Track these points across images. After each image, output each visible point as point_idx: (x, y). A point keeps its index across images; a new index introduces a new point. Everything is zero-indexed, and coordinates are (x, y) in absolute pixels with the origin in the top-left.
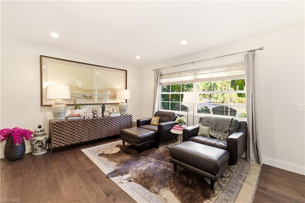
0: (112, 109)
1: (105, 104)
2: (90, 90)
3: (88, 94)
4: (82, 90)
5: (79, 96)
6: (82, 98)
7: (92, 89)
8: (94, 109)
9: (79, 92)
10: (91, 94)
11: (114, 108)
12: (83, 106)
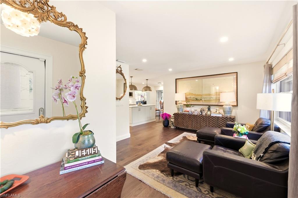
0: (216, 110)
1: (210, 105)
2: (201, 95)
3: (199, 98)
4: (195, 95)
5: (193, 99)
6: (195, 101)
7: (202, 94)
8: (203, 109)
9: (194, 96)
10: (201, 98)
11: (217, 109)
12: (193, 106)
